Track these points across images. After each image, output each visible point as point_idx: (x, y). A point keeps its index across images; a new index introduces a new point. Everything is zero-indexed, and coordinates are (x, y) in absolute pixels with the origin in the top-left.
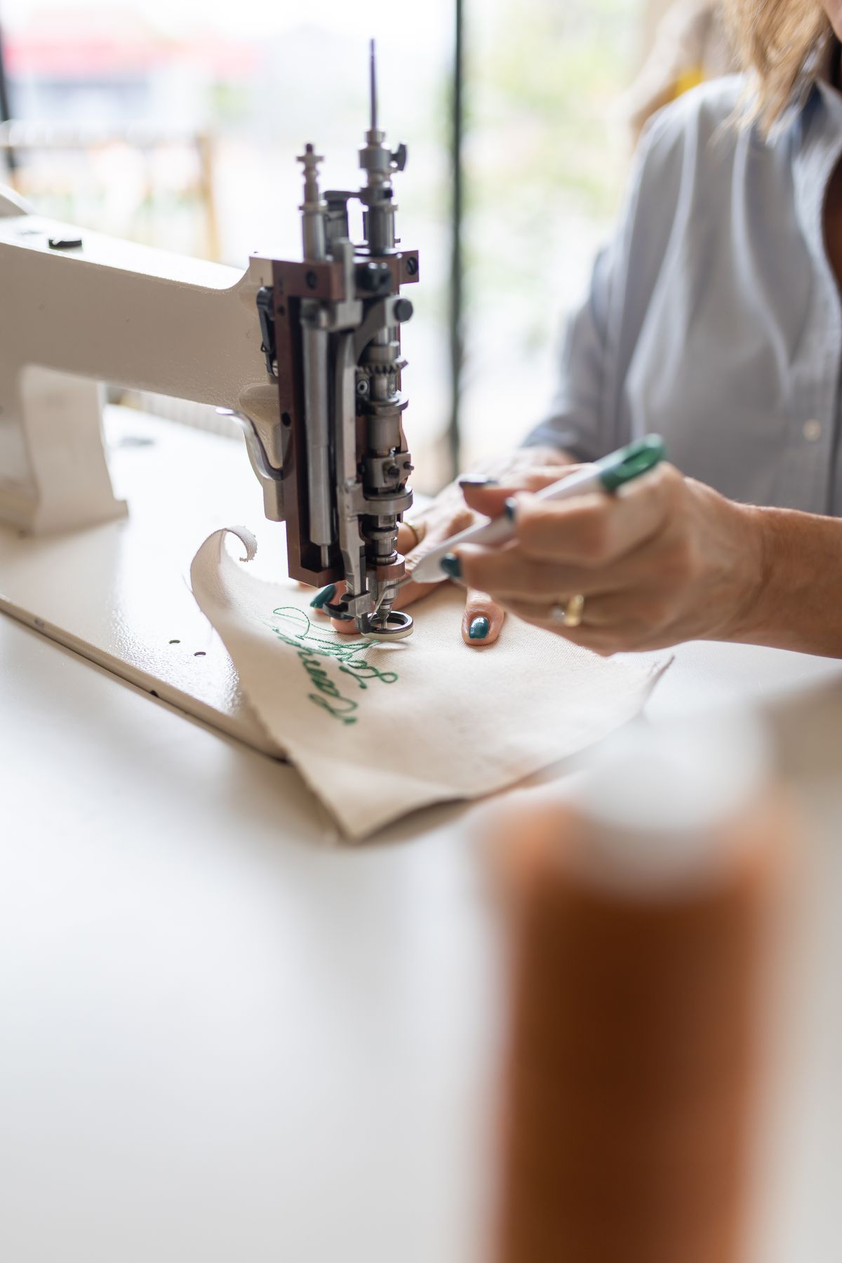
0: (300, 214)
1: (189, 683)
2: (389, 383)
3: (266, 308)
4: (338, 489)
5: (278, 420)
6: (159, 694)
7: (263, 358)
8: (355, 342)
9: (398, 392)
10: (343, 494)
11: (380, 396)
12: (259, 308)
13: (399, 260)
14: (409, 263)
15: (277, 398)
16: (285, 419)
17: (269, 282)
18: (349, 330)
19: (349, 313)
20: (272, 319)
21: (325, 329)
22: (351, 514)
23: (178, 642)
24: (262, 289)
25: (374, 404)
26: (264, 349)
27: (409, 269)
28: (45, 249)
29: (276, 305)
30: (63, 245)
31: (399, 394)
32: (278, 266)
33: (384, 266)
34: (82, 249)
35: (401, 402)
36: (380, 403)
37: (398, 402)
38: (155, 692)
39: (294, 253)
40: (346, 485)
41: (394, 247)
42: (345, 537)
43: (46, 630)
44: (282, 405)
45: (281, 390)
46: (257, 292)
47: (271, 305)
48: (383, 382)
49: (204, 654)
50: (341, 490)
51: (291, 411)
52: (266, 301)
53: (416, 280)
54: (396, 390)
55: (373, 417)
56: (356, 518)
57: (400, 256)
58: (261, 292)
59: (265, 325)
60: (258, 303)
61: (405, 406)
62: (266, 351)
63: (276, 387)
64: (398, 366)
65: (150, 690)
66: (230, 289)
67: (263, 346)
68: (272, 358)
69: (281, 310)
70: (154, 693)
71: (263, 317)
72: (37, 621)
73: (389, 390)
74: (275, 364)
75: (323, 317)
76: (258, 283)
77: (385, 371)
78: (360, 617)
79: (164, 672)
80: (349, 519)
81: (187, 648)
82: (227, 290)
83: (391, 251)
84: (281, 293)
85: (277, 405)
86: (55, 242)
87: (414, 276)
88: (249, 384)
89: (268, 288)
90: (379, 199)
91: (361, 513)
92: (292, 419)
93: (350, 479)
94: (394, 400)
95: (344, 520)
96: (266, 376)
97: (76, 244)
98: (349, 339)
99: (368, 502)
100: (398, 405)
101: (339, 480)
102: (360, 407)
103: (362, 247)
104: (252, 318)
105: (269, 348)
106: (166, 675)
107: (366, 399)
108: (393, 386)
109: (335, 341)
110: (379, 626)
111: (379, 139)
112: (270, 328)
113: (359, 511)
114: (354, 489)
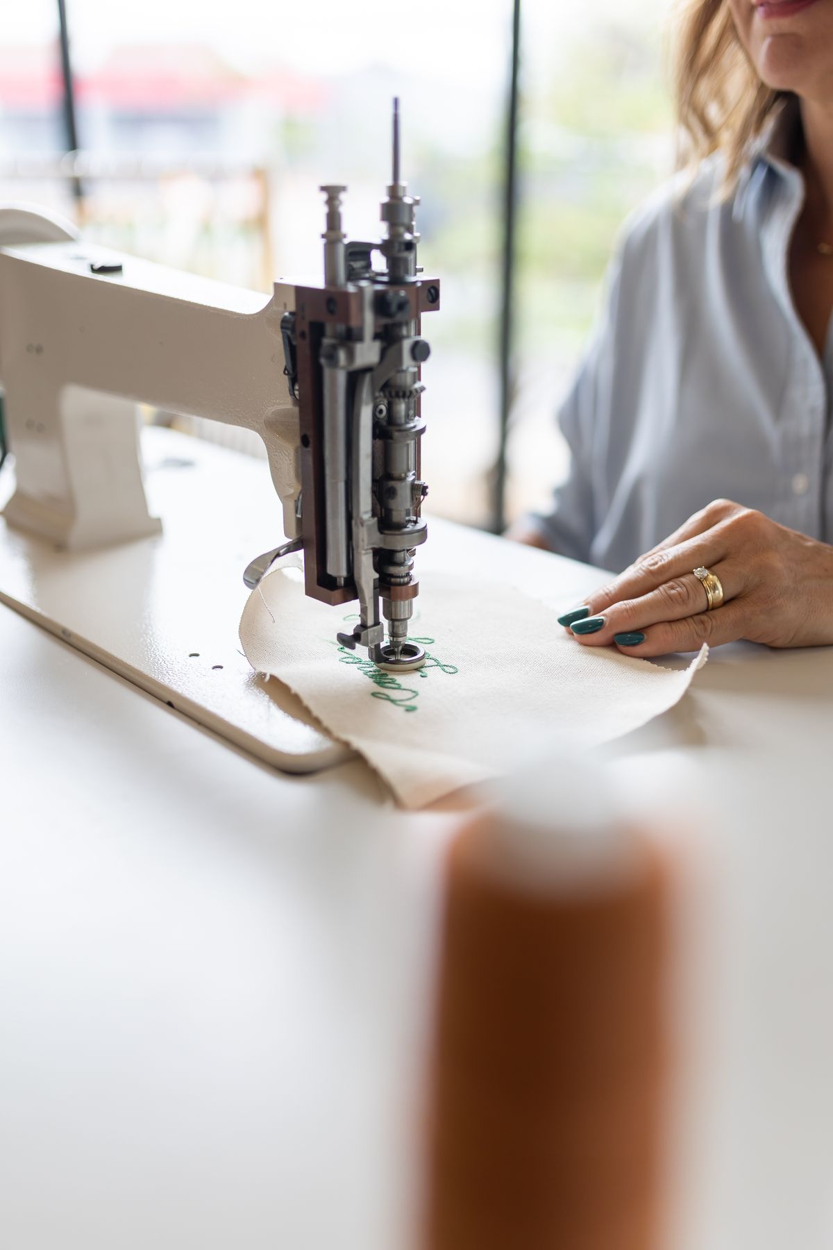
0: (323, 241)
1: (204, 695)
2: (408, 409)
3: (289, 332)
4: (353, 522)
5: (298, 441)
6: (175, 705)
7: (285, 381)
8: (372, 380)
9: (417, 418)
10: (358, 527)
11: (398, 421)
12: (283, 332)
13: (419, 287)
14: (429, 291)
15: (297, 420)
16: (305, 441)
17: (292, 307)
18: (368, 370)
19: (368, 352)
20: (294, 343)
21: (343, 368)
22: (366, 548)
23: (197, 655)
24: (287, 314)
25: (391, 428)
26: (286, 372)
27: (430, 298)
28: (88, 274)
29: (298, 330)
30: (104, 270)
31: (418, 420)
32: (300, 291)
33: (403, 293)
34: (122, 274)
35: (418, 428)
36: (398, 428)
37: (414, 427)
38: (172, 704)
39: (316, 280)
40: (361, 519)
41: (415, 275)
42: (360, 569)
43: (73, 641)
44: (302, 426)
45: (301, 412)
46: (281, 317)
47: (293, 330)
48: (401, 407)
49: (221, 667)
50: (356, 524)
51: (310, 433)
52: (289, 326)
53: (437, 308)
54: (415, 416)
55: (390, 441)
56: (371, 551)
57: (419, 284)
58: (285, 317)
59: (288, 349)
60: (282, 327)
61: (423, 431)
62: (288, 374)
63: (297, 409)
64: (416, 390)
65: (167, 701)
66: (257, 314)
67: (285, 369)
68: (293, 381)
69: (303, 335)
70: (170, 704)
71: (287, 342)
72: (65, 631)
73: (407, 416)
74: (297, 387)
75: (342, 356)
76: (281, 309)
77: (404, 396)
78: (373, 647)
79: (181, 684)
80: (363, 552)
81: (206, 661)
82: (254, 314)
83: (412, 279)
84: (303, 318)
85: (297, 427)
86: (97, 266)
87: (434, 304)
88: (273, 406)
89: (291, 313)
90: (400, 251)
91: (376, 546)
92: (311, 440)
93: (366, 512)
94: (412, 425)
95: (359, 553)
96: (289, 399)
97: (116, 269)
98: (367, 378)
99: (382, 536)
100: (414, 430)
101: (354, 515)
102: (377, 431)
103: (383, 275)
104: (276, 343)
105: (291, 372)
106: (183, 687)
107: (384, 423)
108: (411, 412)
109: (354, 379)
110: (393, 658)
111: (401, 194)
112: (292, 351)
113: (373, 544)
114: (370, 523)
